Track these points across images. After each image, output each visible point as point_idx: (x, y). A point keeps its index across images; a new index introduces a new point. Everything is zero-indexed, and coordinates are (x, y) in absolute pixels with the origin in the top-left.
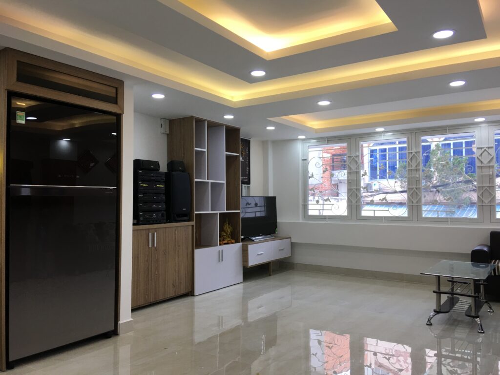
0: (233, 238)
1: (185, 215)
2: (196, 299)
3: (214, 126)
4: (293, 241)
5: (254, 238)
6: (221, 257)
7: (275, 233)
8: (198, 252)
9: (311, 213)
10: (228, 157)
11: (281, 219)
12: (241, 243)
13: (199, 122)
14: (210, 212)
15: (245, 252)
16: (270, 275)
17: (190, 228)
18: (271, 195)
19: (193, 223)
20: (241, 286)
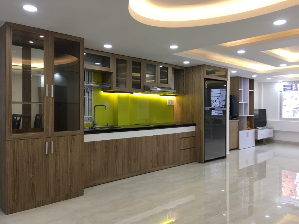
3: (245, 79)
5: (258, 128)
8: (240, 132)
10: (250, 92)
12: (254, 130)
13: (241, 78)
14: (244, 116)
15: (256, 133)
16: (265, 144)
19: (238, 120)
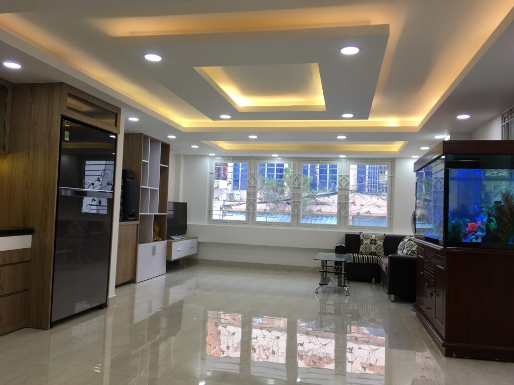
0: (159, 237)
1: (132, 216)
2: (137, 286)
3: (154, 141)
4: (200, 240)
5: (172, 237)
6: (154, 253)
7: (185, 233)
8: (141, 247)
9: (215, 217)
10: (162, 168)
11: (190, 222)
12: (166, 241)
13: (146, 137)
14: (149, 214)
15: (169, 248)
16: (183, 269)
17: (136, 226)
18: (181, 201)
19: (138, 222)
20: (164, 276)
